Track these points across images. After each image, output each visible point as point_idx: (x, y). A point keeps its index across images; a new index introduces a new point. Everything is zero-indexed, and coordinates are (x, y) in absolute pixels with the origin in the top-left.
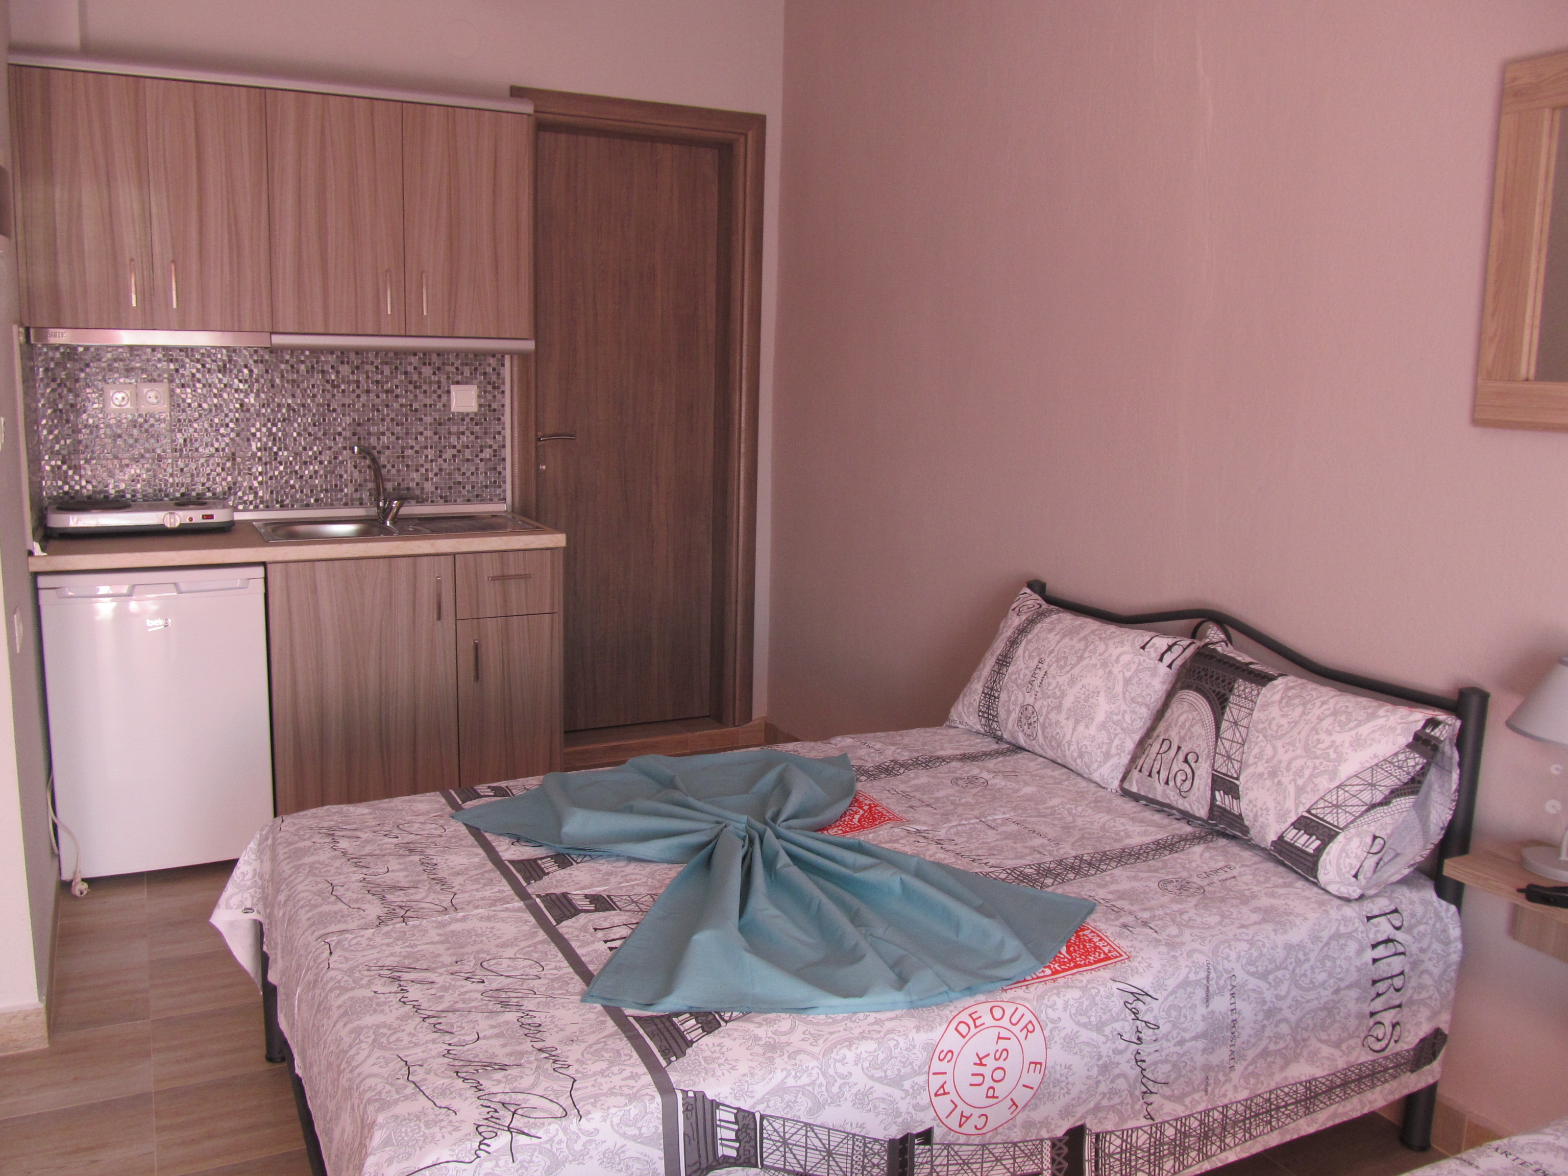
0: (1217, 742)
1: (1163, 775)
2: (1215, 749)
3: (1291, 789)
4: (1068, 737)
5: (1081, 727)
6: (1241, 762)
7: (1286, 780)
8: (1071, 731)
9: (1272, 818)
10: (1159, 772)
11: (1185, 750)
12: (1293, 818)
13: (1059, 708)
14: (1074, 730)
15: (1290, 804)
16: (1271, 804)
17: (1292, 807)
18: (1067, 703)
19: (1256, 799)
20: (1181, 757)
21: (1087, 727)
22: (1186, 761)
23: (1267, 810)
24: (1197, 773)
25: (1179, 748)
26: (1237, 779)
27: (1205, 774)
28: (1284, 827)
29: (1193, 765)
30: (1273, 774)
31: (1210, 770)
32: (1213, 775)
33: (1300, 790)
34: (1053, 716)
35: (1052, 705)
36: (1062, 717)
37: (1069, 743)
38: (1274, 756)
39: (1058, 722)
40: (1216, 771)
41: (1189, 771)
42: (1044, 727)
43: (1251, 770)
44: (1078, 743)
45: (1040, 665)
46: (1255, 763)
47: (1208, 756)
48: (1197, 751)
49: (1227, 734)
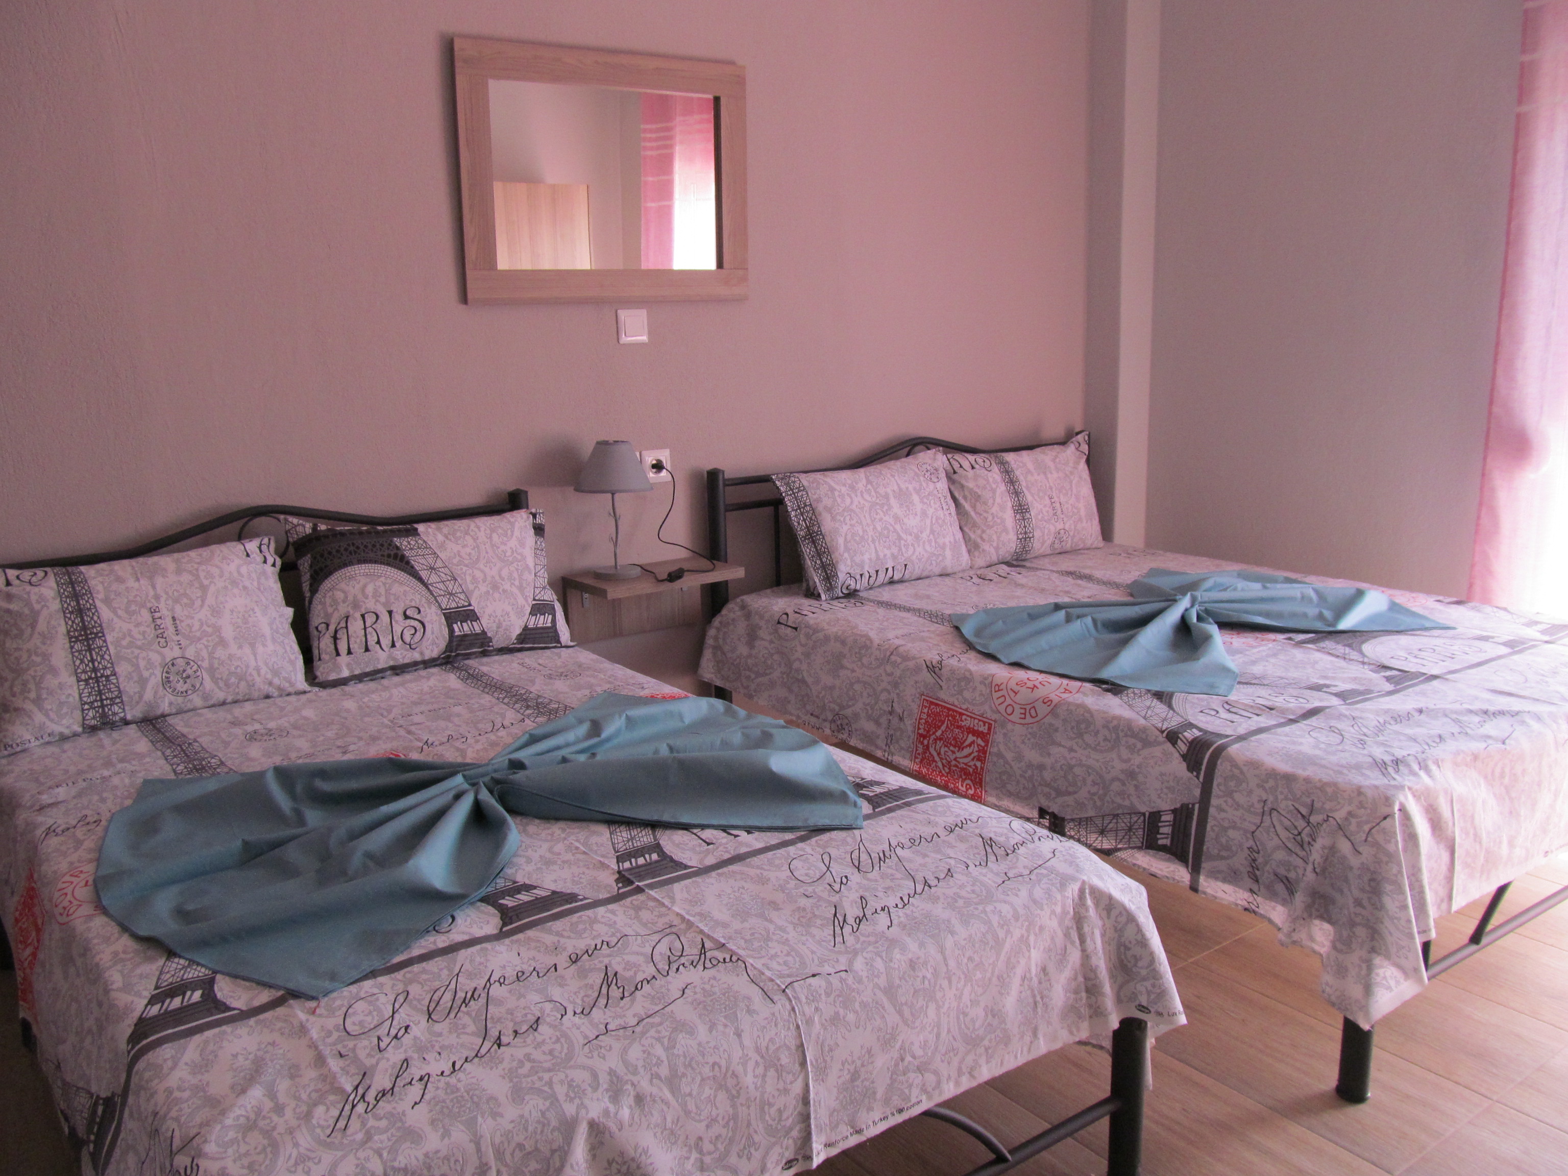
0: (429, 589)
1: (386, 642)
2: (432, 594)
3: (515, 590)
4: (253, 663)
5: (260, 649)
6: (463, 592)
7: (507, 586)
8: (252, 657)
9: (513, 617)
10: (378, 642)
11: (398, 610)
12: (528, 609)
13: (222, 642)
14: (255, 655)
15: (521, 601)
16: (509, 609)
17: (524, 603)
18: (228, 633)
19: (495, 611)
20: (398, 617)
21: (264, 645)
22: (406, 617)
23: (508, 614)
24: (425, 621)
25: (390, 613)
26: (470, 605)
27: (435, 618)
28: (525, 619)
29: (418, 617)
30: (495, 587)
31: (439, 612)
32: (444, 614)
33: (521, 588)
34: (220, 653)
35: (211, 644)
36: (233, 649)
37: (258, 670)
38: (485, 575)
39: (230, 657)
40: (446, 609)
41: (416, 624)
42: (212, 670)
43: (476, 593)
44: (266, 664)
45: (157, 615)
46: (476, 587)
47: (429, 603)
48: (413, 604)
49: (433, 579)
